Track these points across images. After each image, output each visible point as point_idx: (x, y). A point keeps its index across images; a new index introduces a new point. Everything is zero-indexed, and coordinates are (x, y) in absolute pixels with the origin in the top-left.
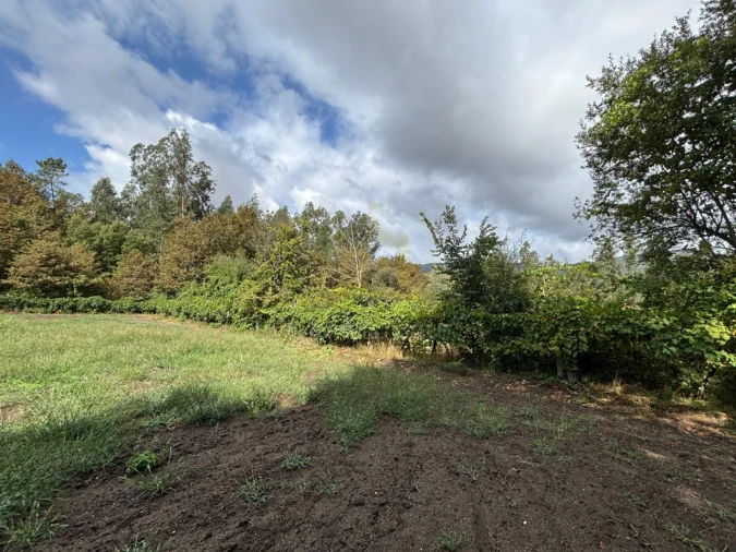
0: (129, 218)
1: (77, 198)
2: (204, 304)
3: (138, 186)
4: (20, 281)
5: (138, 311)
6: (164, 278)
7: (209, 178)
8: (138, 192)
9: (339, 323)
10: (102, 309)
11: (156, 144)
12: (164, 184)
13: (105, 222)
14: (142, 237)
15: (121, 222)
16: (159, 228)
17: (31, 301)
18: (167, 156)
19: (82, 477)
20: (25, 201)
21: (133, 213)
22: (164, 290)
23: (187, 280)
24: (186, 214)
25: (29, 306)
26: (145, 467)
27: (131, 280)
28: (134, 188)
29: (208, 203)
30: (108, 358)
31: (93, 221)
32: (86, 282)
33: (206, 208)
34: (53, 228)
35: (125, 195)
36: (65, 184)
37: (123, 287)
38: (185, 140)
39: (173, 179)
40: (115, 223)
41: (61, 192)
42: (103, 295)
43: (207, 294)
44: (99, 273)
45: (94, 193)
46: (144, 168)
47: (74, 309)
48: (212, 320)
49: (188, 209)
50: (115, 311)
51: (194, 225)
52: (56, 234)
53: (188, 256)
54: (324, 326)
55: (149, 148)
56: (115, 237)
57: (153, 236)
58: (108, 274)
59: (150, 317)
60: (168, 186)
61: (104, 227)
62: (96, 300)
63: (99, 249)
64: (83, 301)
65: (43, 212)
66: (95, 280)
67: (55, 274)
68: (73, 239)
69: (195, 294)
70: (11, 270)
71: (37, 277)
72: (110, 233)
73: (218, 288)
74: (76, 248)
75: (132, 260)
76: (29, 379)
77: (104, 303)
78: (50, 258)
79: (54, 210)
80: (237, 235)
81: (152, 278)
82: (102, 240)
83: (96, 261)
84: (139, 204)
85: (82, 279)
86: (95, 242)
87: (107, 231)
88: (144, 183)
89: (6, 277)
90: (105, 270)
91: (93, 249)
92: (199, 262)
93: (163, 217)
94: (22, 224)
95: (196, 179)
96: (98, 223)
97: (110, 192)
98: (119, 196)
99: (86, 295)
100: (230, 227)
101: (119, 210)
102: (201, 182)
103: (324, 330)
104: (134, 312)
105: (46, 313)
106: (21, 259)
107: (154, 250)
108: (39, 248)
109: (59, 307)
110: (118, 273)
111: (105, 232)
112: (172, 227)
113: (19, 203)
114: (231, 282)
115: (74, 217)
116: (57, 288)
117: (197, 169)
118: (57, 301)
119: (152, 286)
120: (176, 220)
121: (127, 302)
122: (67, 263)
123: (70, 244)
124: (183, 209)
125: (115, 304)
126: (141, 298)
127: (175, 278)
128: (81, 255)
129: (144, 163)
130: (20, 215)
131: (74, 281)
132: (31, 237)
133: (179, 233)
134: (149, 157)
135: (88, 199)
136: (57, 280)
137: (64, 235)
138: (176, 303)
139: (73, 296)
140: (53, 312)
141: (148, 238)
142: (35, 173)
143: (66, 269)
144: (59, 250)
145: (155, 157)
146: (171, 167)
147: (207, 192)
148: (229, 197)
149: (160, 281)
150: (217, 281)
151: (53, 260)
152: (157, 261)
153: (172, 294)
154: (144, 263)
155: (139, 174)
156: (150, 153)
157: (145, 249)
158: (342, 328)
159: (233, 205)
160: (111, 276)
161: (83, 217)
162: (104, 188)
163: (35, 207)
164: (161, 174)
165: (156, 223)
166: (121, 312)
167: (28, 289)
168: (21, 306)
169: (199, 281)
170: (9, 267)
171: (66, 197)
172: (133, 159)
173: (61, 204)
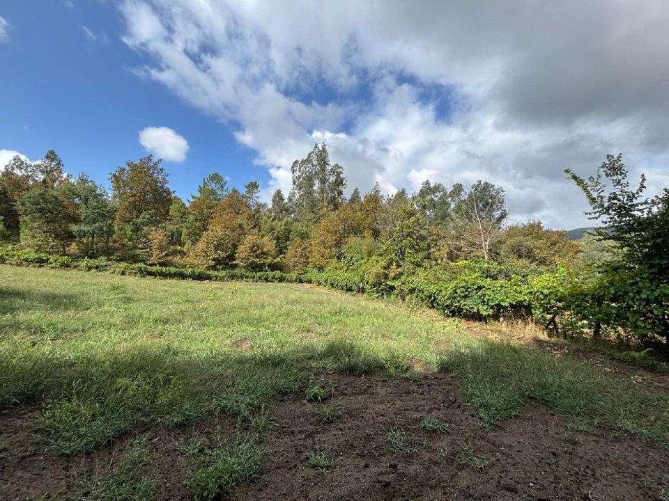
0: (292, 215)
1: (264, 206)
2: (343, 276)
3: (296, 191)
4: (242, 262)
5: (301, 281)
6: (315, 258)
7: (342, 176)
8: (297, 196)
9: (465, 297)
10: (281, 280)
11: (305, 158)
12: (312, 187)
13: (280, 220)
14: (301, 228)
15: (289, 219)
16: (310, 220)
17: (246, 274)
18: (313, 165)
19: (282, 395)
20: (241, 212)
21: (295, 211)
22: (316, 266)
23: (330, 258)
24: (327, 208)
25: (246, 277)
26: (318, 398)
27: (296, 259)
28: (294, 193)
29: (342, 196)
30: (288, 314)
31: (273, 220)
32: (272, 261)
33: (340, 201)
34: (254, 227)
35: (290, 200)
36: (258, 198)
37: (291, 264)
38: (324, 150)
39: (318, 182)
40: (285, 220)
41: (257, 203)
42: (281, 270)
43: (345, 268)
44: (278, 255)
45: (273, 201)
46: (300, 177)
47: (267, 280)
48: (349, 289)
49: (328, 203)
50: (288, 281)
51: (333, 215)
52: (256, 230)
53: (331, 239)
54: (449, 298)
55: (302, 162)
56: (286, 229)
57: (307, 226)
58: (283, 255)
59: (308, 286)
60: (315, 188)
61: (279, 223)
62: (277, 273)
63: (278, 238)
64: (271, 274)
65: (250, 217)
66: (276, 260)
67: (257, 257)
68: (265, 233)
69: (336, 269)
70: (237, 255)
71: (248, 259)
72: (283, 227)
73: (353, 263)
74: (267, 238)
75: (296, 245)
76: (249, 324)
77: (282, 276)
78: (254, 246)
79: (254, 215)
80: (365, 219)
81: (308, 257)
82: (279, 232)
83: (276, 247)
84: (299, 205)
85: (269, 260)
86: (275, 234)
87: (281, 226)
88: (300, 189)
89: (234, 260)
90: (282, 253)
91: (275, 239)
92: (338, 244)
93: (313, 212)
94: (240, 226)
95: (332, 179)
96: (276, 221)
97: (282, 199)
98: (286, 201)
99: (272, 271)
100: (359, 214)
101: (287, 210)
102: (336, 180)
103: (448, 302)
104: (299, 282)
105: (253, 282)
106: (241, 248)
107: (308, 238)
108: (249, 240)
109: (260, 278)
110: (288, 255)
111: (280, 226)
112: (319, 218)
113: (238, 214)
114: (362, 258)
115: (265, 218)
116: (258, 266)
117: (333, 171)
118: (259, 274)
119: (308, 263)
120: (321, 213)
121: (294, 275)
122: (262, 249)
123: (263, 236)
124: (326, 204)
125: (288, 276)
126: (302, 272)
127: (323, 256)
128: (269, 244)
129: (299, 174)
130: (239, 221)
131: (266, 261)
132: (244, 234)
133: (323, 222)
134: (302, 168)
135: (270, 206)
136: (257, 261)
137: (260, 231)
138: (324, 275)
139: (266, 271)
140: (257, 282)
141: (304, 228)
142: (245, 194)
143: (262, 253)
144: (258, 241)
145: (305, 168)
146: (316, 173)
147: (341, 188)
148: (357, 189)
149: (313, 259)
150: (352, 257)
151: (255, 248)
152: (311, 244)
153: (321, 269)
154: (303, 246)
155: (297, 182)
156: (302, 166)
157: (304, 236)
158: (469, 302)
159: (360, 195)
160: (284, 257)
161: (269, 218)
162: (279, 195)
163: (245, 215)
164: (310, 179)
165: (308, 217)
166: (292, 282)
167: (245, 267)
168: (242, 277)
169: (339, 258)
170: (236, 253)
171: (260, 206)
172: (293, 172)
173: (257, 211)
